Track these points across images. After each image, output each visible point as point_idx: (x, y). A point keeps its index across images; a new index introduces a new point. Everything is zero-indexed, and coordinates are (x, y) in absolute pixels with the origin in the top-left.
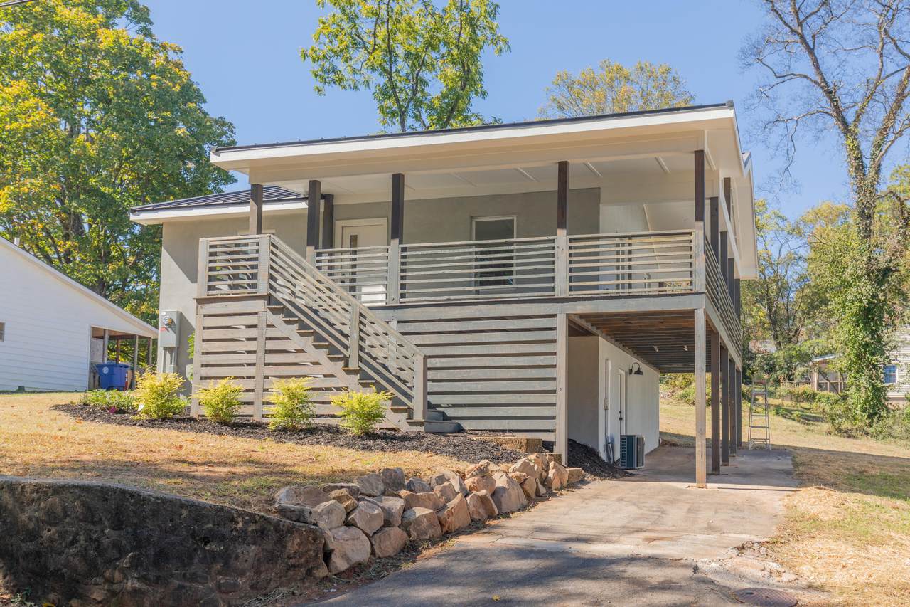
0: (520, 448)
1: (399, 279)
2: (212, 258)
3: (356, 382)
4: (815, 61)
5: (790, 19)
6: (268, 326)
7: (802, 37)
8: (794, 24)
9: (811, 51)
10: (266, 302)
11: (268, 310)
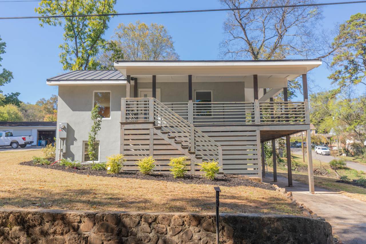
0: (259, 182)
1: (193, 115)
2: (128, 106)
3: (194, 157)
4: (245, 33)
5: (238, 17)
6: (154, 134)
7: (241, 24)
8: (239, 19)
9: (244, 29)
10: (153, 124)
11: (154, 128)
